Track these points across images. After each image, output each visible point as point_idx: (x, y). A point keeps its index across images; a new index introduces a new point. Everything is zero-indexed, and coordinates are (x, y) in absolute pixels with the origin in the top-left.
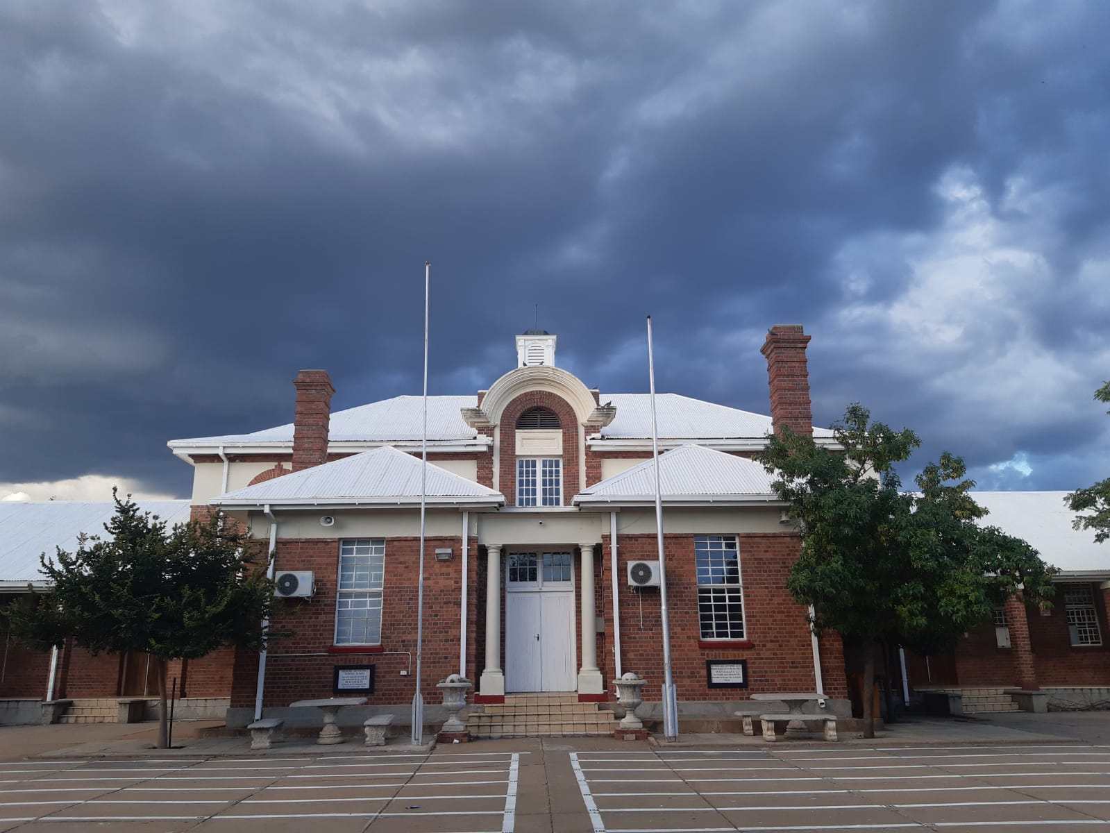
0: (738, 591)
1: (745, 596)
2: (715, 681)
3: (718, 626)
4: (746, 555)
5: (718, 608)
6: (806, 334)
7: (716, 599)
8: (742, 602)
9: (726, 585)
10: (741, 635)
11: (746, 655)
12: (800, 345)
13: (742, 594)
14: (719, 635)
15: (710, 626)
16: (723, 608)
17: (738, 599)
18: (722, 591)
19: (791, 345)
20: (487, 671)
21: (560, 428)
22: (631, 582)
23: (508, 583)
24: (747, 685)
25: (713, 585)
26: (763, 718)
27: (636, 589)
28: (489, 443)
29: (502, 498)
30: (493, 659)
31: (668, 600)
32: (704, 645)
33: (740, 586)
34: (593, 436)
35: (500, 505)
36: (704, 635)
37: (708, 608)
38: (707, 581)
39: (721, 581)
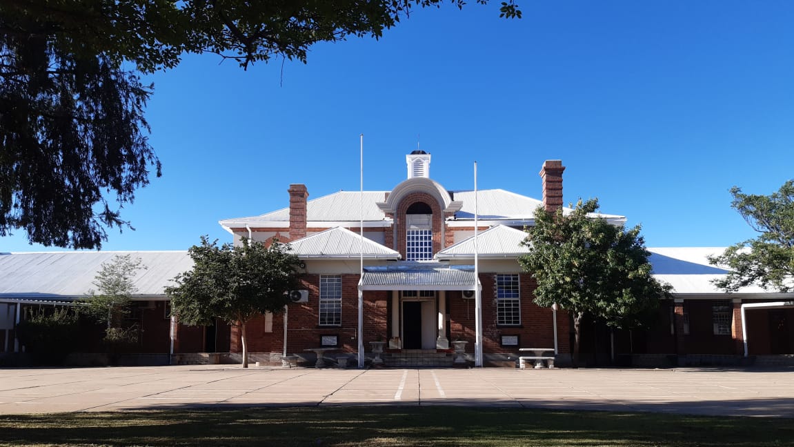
0: (518, 301)
1: (521, 304)
2: (503, 344)
4: (522, 284)
5: (507, 309)
6: (563, 165)
7: (506, 305)
8: (520, 307)
9: (512, 299)
10: (518, 322)
11: (520, 331)
12: (559, 173)
13: (519, 303)
14: (507, 323)
16: (510, 309)
17: (518, 305)
18: (510, 301)
19: (555, 172)
20: (392, 338)
21: (431, 213)
22: (464, 297)
23: (402, 297)
24: (519, 346)
25: (505, 299)
26: (521, 358)
27: (467, 300)
28: (393, 222)
29: (400, 256)
30: (396, 333)
31: (482, 306)
32: (498, 327)
33: (519, 299)
34: (450, 218)
35: (398, 258)
36: (500, 322)
37: (503, 309)
38: (502, 296)
39: (510, 296)
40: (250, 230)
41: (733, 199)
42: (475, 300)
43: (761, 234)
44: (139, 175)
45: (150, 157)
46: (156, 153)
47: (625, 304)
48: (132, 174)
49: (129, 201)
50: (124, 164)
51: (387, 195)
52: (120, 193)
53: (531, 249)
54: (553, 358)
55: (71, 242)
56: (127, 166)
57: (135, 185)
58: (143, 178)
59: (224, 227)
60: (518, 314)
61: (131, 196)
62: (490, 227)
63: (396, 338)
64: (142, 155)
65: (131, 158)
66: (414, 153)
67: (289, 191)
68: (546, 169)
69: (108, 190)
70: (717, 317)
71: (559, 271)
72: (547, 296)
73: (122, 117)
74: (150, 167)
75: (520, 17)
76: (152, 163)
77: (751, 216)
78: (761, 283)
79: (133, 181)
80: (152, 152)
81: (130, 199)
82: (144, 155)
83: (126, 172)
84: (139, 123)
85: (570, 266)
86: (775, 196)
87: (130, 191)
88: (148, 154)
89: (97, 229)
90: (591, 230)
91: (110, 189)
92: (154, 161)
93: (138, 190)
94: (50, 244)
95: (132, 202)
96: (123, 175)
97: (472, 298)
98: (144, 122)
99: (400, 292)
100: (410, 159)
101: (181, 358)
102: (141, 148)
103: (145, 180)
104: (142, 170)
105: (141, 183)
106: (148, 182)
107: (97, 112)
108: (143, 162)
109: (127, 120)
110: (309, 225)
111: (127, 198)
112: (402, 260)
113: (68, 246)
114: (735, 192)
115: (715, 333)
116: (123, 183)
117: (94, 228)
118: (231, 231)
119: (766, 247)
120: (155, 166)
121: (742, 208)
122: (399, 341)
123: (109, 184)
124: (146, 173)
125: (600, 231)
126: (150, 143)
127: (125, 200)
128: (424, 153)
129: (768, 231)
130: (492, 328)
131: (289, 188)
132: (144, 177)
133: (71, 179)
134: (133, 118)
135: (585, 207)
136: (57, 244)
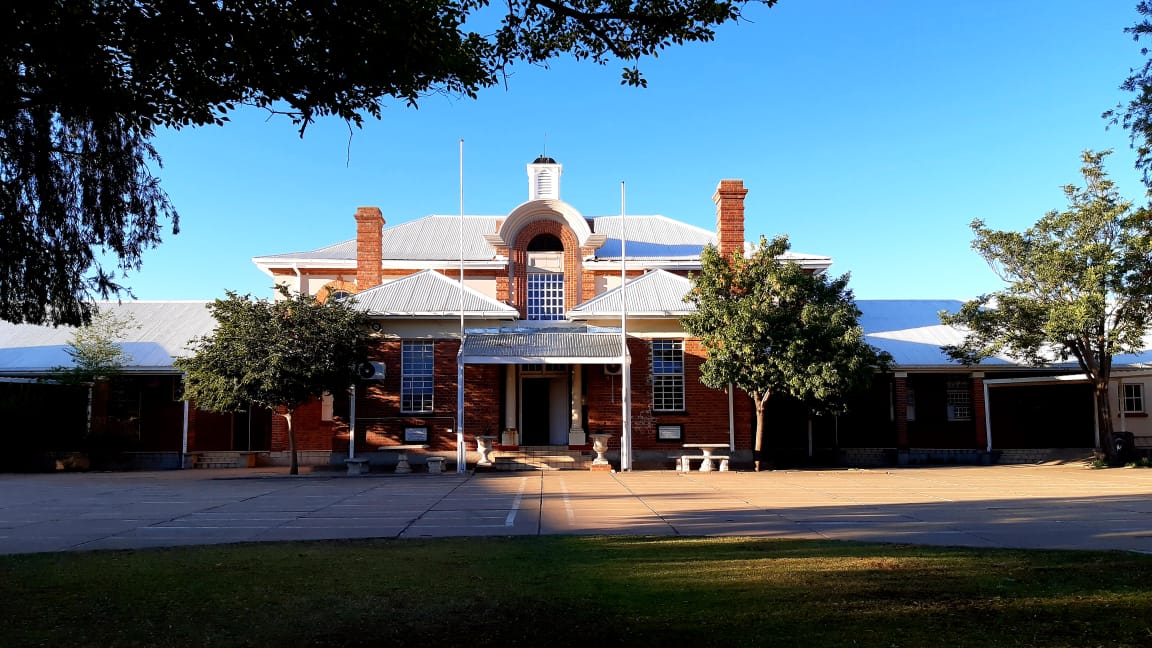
0: (681, 378)
1: (686, 381)
2: (661, 437)
3: (666, 401)
4: (688, 353)
5: (666, 389)
6: (745, 188)
7: (666, 383)
8: (683, 385)
9: (673, 374)
10: (681, 407)
11: (684, 419)
12: (740, 197)
13: (683, 380)
14: (666, 407)
15: (660, 401)
16: (670, 389)
17: (681, 383)
18: (670, 378)
19: (733, 196)
20: (506, 430)
21: (562, 250)
22: (606, 372)
23: (521, 371)
24: (683, 440)
25: (664, 374)
26: (683, 457)
27: (610, 376)
28: (506, 263)
29: (516, 313)
30: (511, 423)
31: (632, 384)
32: (655, 414)
33: (682, 374)
34: (589, 257)
35: (515, 318)
36: (656, 407)
37: (660, 389)
38: (660, 371)
39: (670, 371)
40: (298, 272)
41: (973, 236)
42: (621, 376)
43: (1010, 285)
44: (148, 231)
45: (163, 206)
46: (171, 200)
47: (825, 384)
48: (138, 229)
49: (135, 268)
50: (126, 215)
51: (498, 223)
52: (122, 256)
53: (698, 306)
54: (727, 457)
55: (48, 317)
56: (130, 217)
57: (142, 245)
58: (153, 235)
59: (260, 266)
60: (681, 396)
61: (137, 259)
62: (645, 272)
63: (512, 430)
64: (153, 202)
65: (137, 206)
66: (538, 161)
67: (357, 217)
68: (722, 193)
69: (103, 251)
70: (952, 396)
71: (734, 339)
72: (718, 372)
73: (121, 145)
74: (163, 220)
75: (645, 86)
76: (167, 214)
77: (997, 259)
78: (1010, 352)
79: (139, 240)
80: (167, 199)
81: (136, 264)
82: (155, 203)
83: (130, 227)
84: (146, 153)
85: (751, 329)
86: (1029, 234)
87: (135, 253)
88: (160, 203)
89: (86, 299)
90: (780, 279)
91: (106, 249)
92: (170, 212)
93: (147, 251)
94: (20, 321)
95: (138, 268)
96: (127, 230)
97: (619, 373)
98: (153, 152)
99: (517, 365)
100: (532, 169)
101: (199, 460)
102: (150, 192)
103: (156, 237)
104: (152, 224)
105: (150, 242)
106: (160, 241)
107: (86, 138)
108: (153, 212)
109: (129, 148)
110: (386, 265)
111: (132, 264)
112: (521, 319)
113: (45, 324)
114: (976, 226)
115: (950, 420)
116: (125, 242)
117: (82, 298)
118: (271, 273)
119: (1014, 301)
120: (171, 218)
121: (985, 248)
122: (517, 435)
123: (106, 243)
124: (157, 228)
125: (792, 281)
126: (163, 187)
127: (130, 266)
128: (552, 161)
129: (1021, 280)
130: (645, 415)
131: (356, 212)
132: (155, 233)
133: (51, 233)
134: (136, 145)
135: (772, 247)
136: (30, 320)
